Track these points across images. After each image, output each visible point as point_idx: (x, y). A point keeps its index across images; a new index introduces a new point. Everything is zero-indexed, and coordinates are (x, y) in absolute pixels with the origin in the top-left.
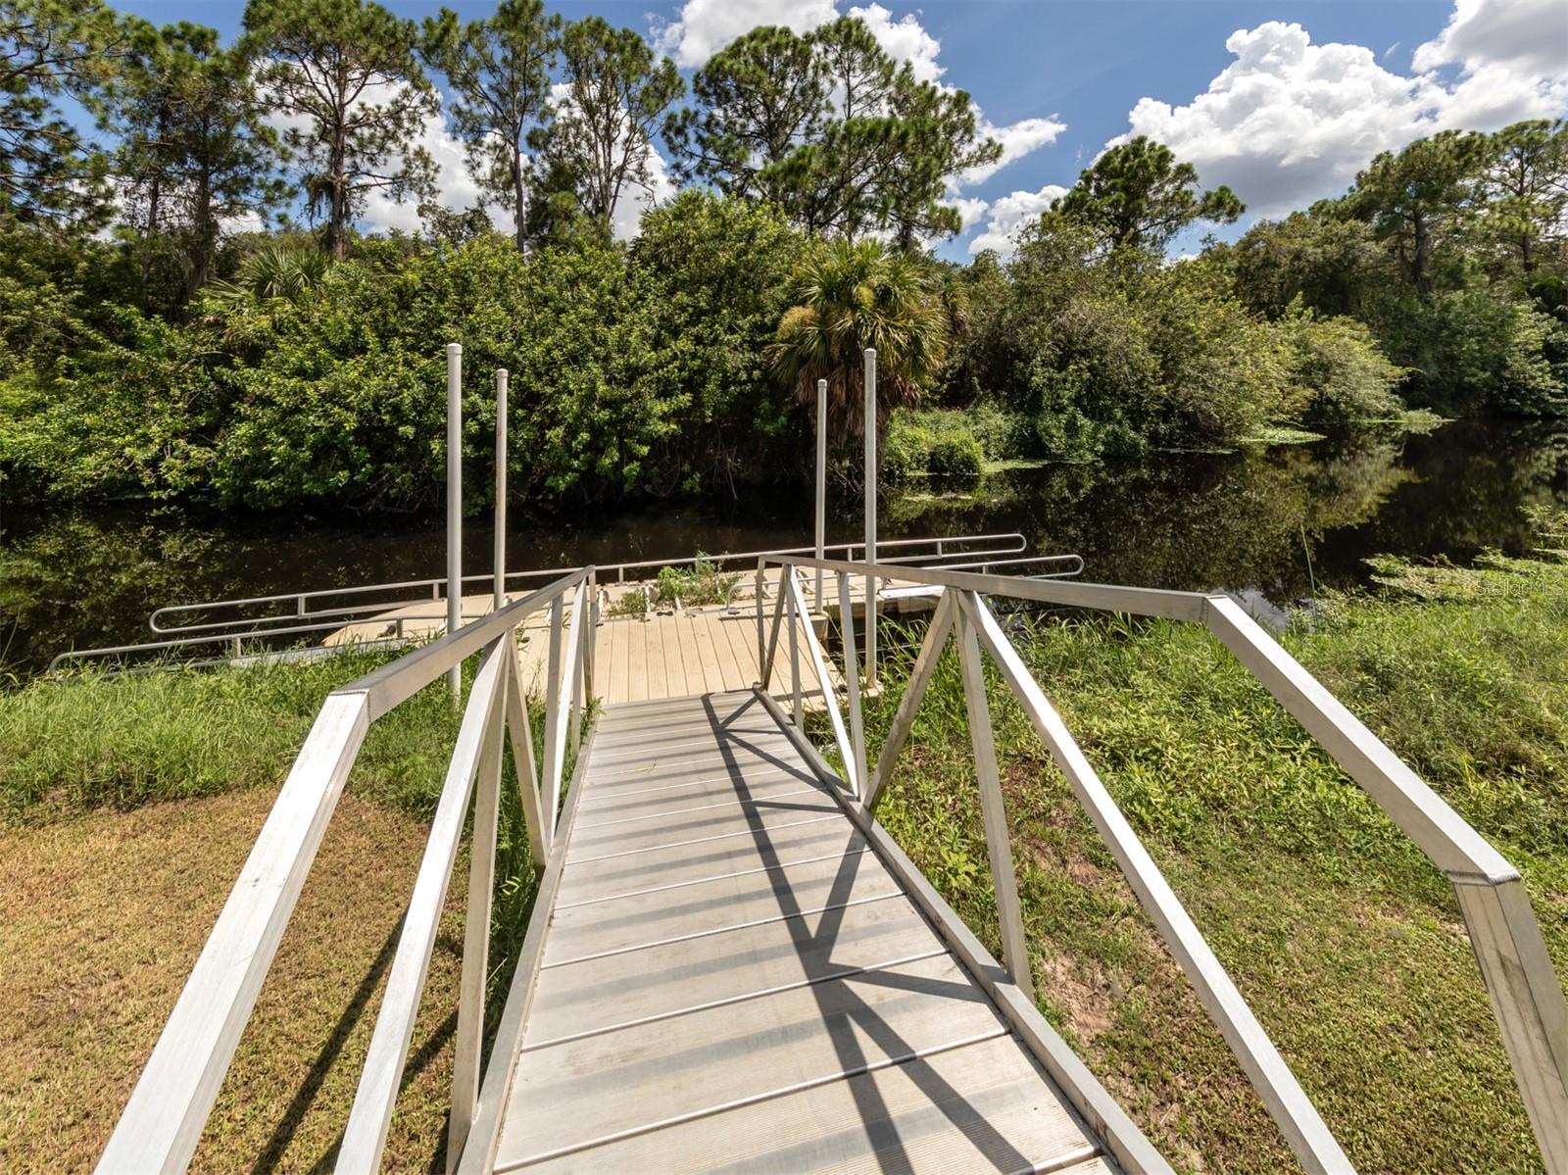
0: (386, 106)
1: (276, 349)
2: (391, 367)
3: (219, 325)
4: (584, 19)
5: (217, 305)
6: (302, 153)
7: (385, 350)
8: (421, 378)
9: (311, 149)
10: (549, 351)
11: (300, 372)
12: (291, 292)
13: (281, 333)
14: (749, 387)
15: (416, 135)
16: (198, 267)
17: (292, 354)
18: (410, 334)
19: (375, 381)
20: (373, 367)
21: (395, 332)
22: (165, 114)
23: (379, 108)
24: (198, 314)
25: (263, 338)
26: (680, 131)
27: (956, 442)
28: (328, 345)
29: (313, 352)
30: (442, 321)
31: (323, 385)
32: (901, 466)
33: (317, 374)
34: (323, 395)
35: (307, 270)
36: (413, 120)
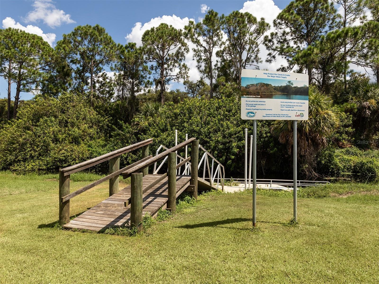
0: (174, 53)
1: (150, 131)
2: (173, 134)
3: (138, 124)
4: (232, 13)
5: (137, 119)
6: (154, 72)
7: (172, 130)
8: (179, 137)
9: (156, 70)
10: (208, 129)
11: (154, 136)
12: (152, 115)
13: (150, 126)
14: (266, 139)
15: (183, 60)
16: (132, 108)
17: (153, 131)
18: (177, 126)
19: (169, 138)
20: (169, 134)
21: (174, 125)
22: (125, 67)
23: (173, 54)
24: (134, 121)
25: (147, 128)
26: (270, 41)
27: (365, 161)
28: (160, 129)
29: (157, 131)
30: (184, 122)
31: (159, 139)
32: (339, 170)
33: (158, 136)
34: (159, 141)
35: (155, 108)
36: (182, 56)
